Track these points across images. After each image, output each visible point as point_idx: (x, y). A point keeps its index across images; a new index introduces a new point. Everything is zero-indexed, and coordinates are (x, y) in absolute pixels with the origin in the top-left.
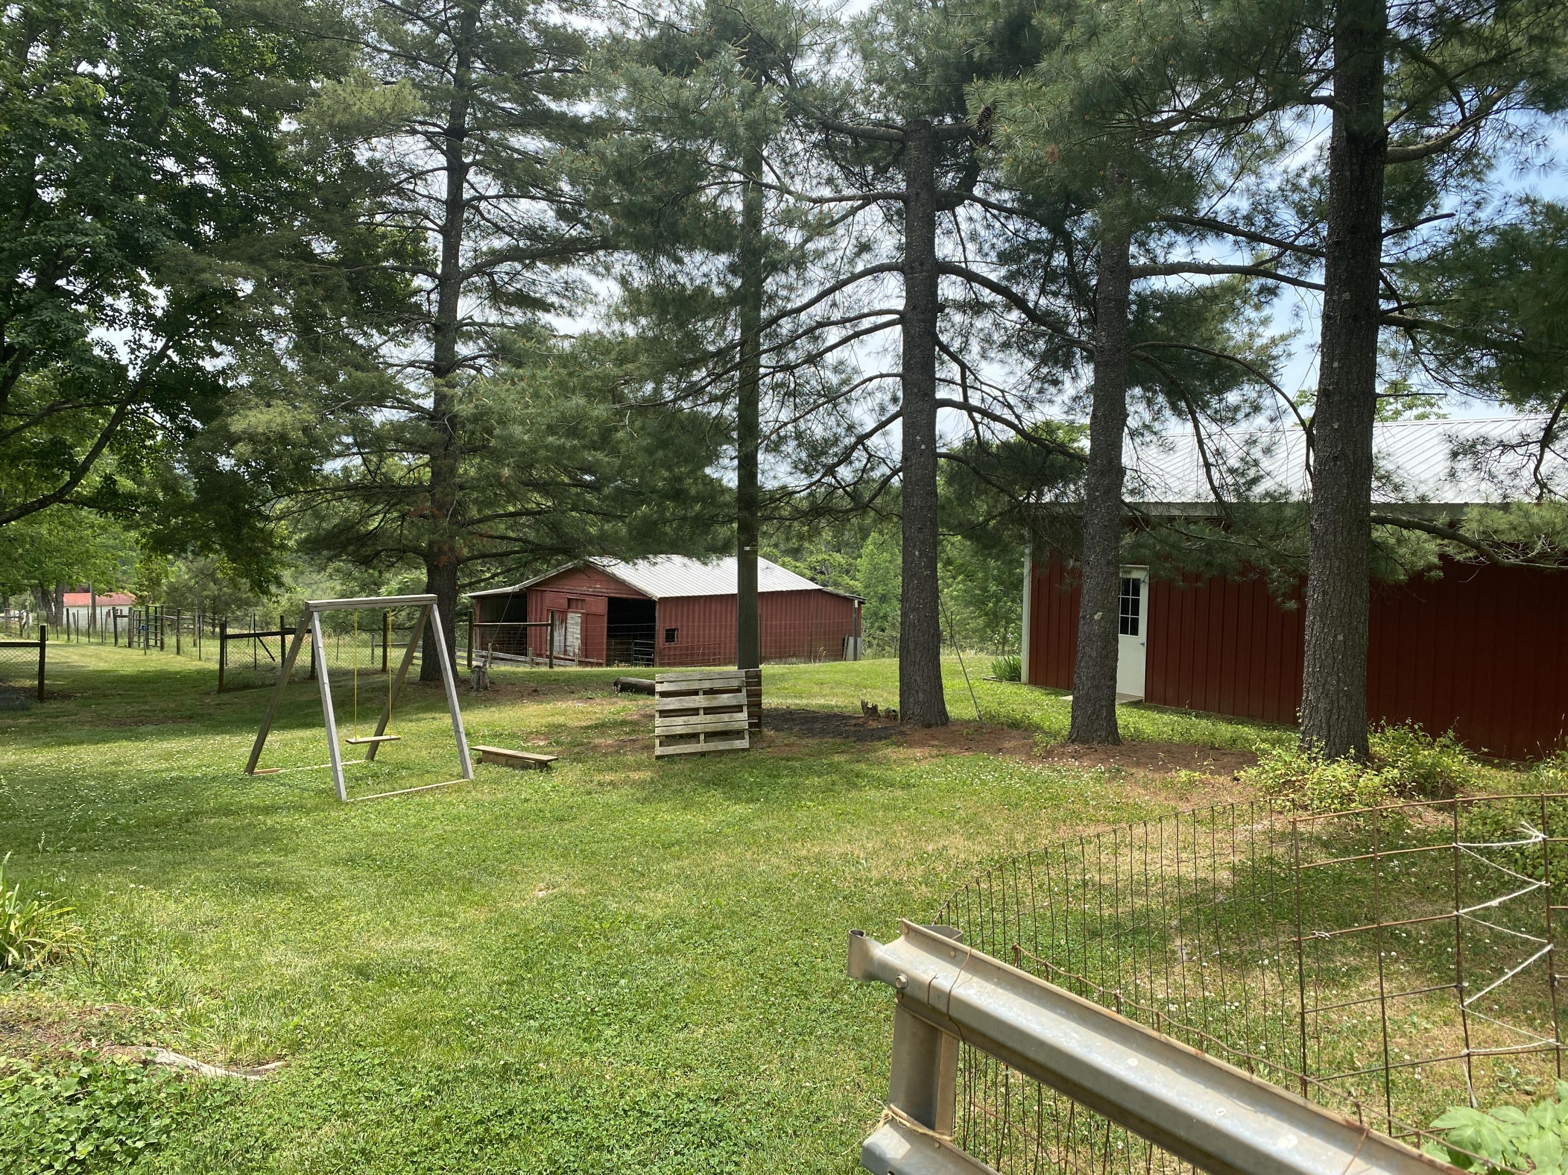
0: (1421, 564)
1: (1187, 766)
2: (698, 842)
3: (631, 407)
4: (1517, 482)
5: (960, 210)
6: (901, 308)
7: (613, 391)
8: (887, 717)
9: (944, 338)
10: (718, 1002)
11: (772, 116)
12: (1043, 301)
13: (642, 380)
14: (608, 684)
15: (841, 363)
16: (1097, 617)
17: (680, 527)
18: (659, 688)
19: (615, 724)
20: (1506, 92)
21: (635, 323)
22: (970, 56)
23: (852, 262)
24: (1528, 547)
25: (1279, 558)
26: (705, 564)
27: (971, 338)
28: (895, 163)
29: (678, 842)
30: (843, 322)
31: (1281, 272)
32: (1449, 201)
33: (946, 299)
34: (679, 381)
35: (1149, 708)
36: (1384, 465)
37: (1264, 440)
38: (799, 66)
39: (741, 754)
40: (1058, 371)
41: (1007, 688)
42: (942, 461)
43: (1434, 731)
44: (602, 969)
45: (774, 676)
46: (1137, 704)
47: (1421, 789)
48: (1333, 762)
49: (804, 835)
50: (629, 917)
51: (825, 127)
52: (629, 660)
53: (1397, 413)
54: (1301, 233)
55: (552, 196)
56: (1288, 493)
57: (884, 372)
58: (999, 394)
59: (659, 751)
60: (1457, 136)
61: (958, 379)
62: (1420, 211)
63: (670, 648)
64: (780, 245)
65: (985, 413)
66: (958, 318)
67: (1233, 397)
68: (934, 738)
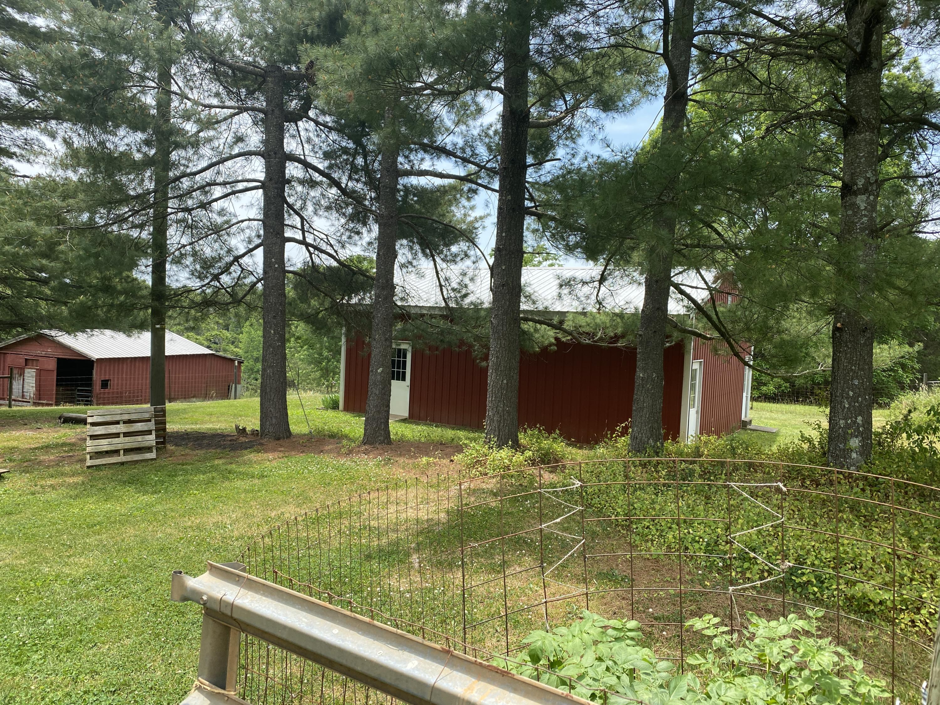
0: (546, 343)
1: (427, 455)
2: (115, 522)
3: (71, 228)
4: (589, 301)
5: (300, 123)
6: (262, 179)
7: (58, 216)
8: (253, 434)
9: (290, 200)
10: (121, 626)
11: (175, 47)
12: (350, 184)
13: (81, 211)
14: (55, 418)
15: (223, 210)
16: (379, 371)
17: (109, 311)
18: (90, 420)
19: (57, 446)
20: (586, 98)
21: (75, 172)
22: (305, 32)
23: (231, 147)
24: (594, 334)
25: (477, 338)
26: (129, 336)
27: (308, 202)
28: (259, 89)
29: (99, 523)
30: (224, 184)
31: (479, 181)
32: (560, 152)
33: (293, 177)
34: (109, 212)
35: (411, 423)
36: (528, 290)
37: (470, 273)
38: (196, 19)
39: (150, 462)
40: (359, 227)
41: (331, 414)
42: (290, 275)
43: (550, 431)
44: (33, 614)
45: (178, 410)
46: (404, 421)
47: (543, 462)
48: (501, 449)
49: (190, 512)
50: (58, 576)
51: (213, 60)
52: (72, 400)
53: (540, 263)
54: (489, 161)
55: (15, 79)
56: (482, 303)
57: (251, 217)
58: (324, 237)
59: (89, 463)
60: (564, 118)
61: (299, 226)
62: (547, 156)
63: (104, 393)
64: (181, 132)
65: (316, 248)
66: (299, 188)
67: (454, 249)
68: (281, 446)
